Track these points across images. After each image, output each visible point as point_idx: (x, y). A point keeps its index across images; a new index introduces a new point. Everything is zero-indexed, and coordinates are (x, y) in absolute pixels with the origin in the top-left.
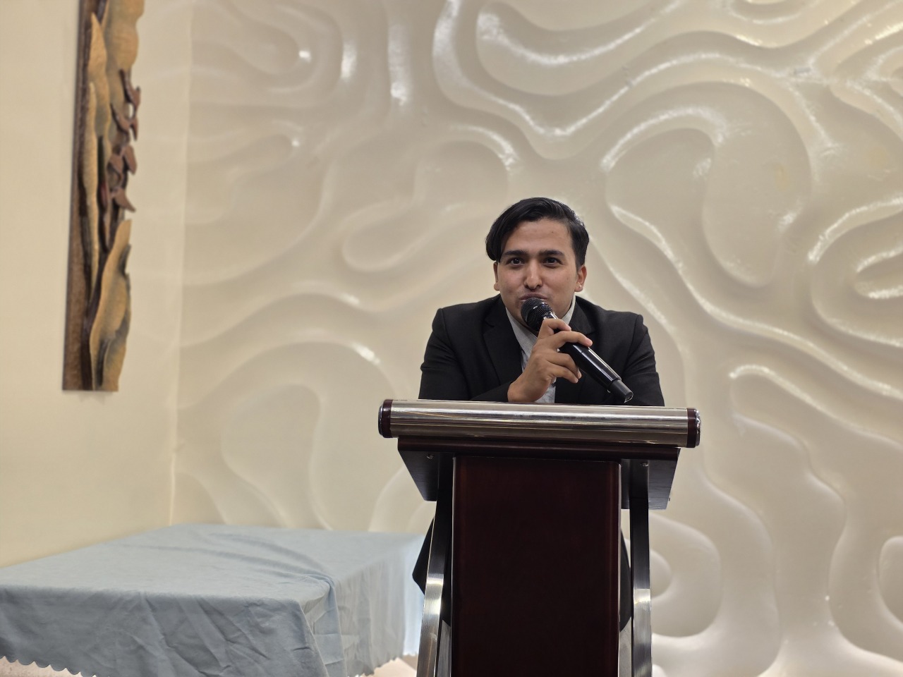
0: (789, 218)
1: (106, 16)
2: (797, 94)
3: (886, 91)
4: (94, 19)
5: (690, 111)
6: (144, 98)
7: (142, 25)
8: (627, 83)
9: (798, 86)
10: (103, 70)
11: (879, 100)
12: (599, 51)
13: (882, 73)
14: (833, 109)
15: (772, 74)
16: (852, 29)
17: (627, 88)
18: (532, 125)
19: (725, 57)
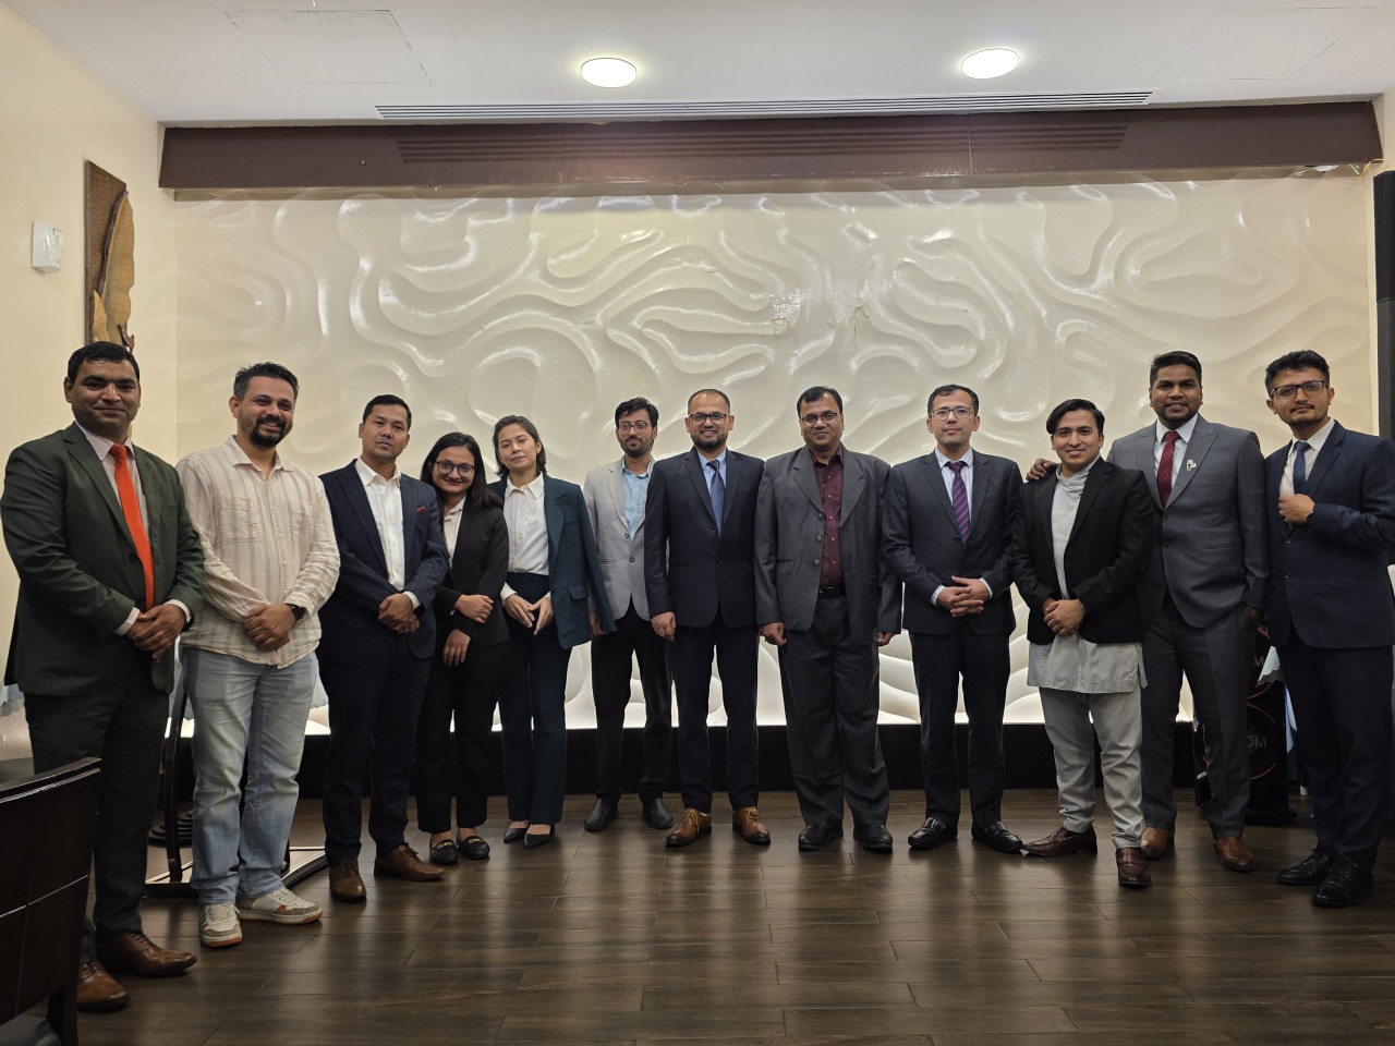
0: (585, 415)
1: (104, 290)
2: (585, 336)
3: (639, 335)
4: (96, 294)
5: (517, 349)
6: (136, 341)
7: (132, 292)
8: (481, 328)
9: (586, 331)
10: (105, 327)
11: (634, 341)
12: (463, 307)
13: (638, 322)
14: (609, 347)
15: (570, 324)
16: (623, 295)
17: (481, 331)
18: (418, 355)
19: (541, 313)
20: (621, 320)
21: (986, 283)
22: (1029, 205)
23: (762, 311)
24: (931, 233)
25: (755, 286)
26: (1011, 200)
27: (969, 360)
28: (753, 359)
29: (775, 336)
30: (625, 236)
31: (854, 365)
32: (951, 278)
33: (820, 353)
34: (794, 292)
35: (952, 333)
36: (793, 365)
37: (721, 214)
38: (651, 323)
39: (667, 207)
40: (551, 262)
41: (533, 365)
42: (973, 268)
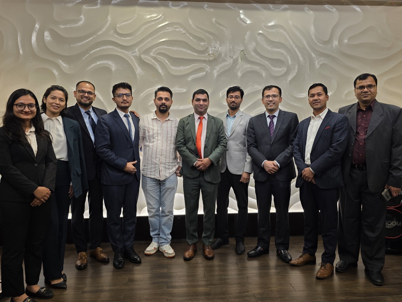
2: (133, 58)
9: (133, 56)
11: (153, 61)
12: (80, 44)
13: (154, 54)
14: (143, 63)
15: (127, 52)
16: (147, 41)
17: (88, 54)
18: (62, 63)
19: (114, 47)
20: (147, 51)
21: (292, 43)
22: (308, 12)
23: (204, 50)
24: (270, 22)
25: (201, 40)
26: (303, 10)
27: (283, 73)
28: (201, 70)
29: (209, 61)
30: (148, 17)
31: (239, 74)
32: (277, 40)
33: (227, 68)
34: (217, 43)
35: (277, 62)
36: (215, 73)
37: (187, 10)
38: (159, 54)
39: (167, 6)
40: (118, 25)
41: (111, 70)
42: (288, 37)
